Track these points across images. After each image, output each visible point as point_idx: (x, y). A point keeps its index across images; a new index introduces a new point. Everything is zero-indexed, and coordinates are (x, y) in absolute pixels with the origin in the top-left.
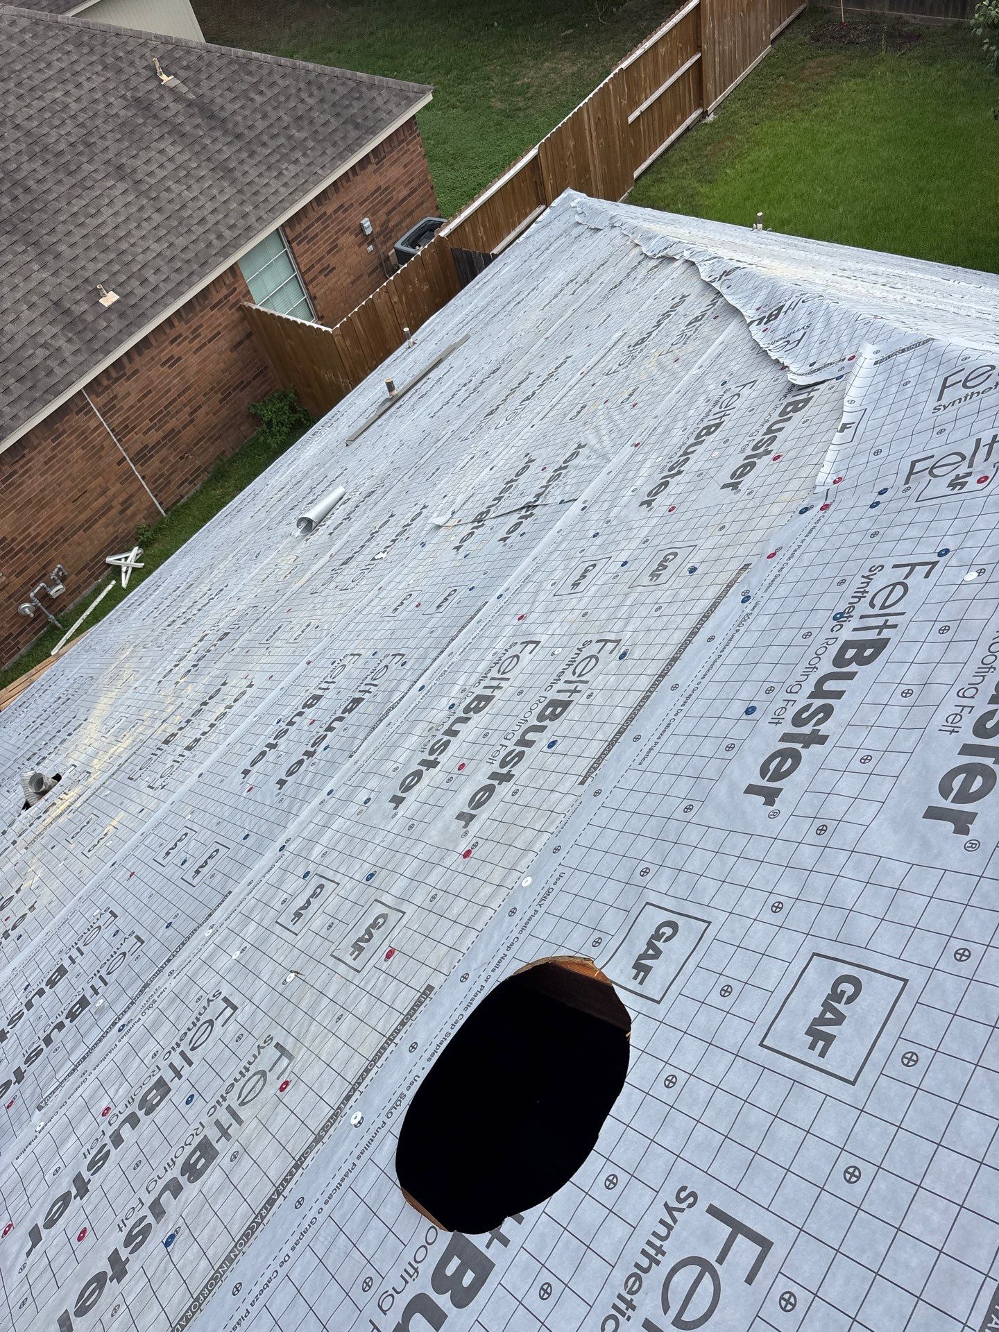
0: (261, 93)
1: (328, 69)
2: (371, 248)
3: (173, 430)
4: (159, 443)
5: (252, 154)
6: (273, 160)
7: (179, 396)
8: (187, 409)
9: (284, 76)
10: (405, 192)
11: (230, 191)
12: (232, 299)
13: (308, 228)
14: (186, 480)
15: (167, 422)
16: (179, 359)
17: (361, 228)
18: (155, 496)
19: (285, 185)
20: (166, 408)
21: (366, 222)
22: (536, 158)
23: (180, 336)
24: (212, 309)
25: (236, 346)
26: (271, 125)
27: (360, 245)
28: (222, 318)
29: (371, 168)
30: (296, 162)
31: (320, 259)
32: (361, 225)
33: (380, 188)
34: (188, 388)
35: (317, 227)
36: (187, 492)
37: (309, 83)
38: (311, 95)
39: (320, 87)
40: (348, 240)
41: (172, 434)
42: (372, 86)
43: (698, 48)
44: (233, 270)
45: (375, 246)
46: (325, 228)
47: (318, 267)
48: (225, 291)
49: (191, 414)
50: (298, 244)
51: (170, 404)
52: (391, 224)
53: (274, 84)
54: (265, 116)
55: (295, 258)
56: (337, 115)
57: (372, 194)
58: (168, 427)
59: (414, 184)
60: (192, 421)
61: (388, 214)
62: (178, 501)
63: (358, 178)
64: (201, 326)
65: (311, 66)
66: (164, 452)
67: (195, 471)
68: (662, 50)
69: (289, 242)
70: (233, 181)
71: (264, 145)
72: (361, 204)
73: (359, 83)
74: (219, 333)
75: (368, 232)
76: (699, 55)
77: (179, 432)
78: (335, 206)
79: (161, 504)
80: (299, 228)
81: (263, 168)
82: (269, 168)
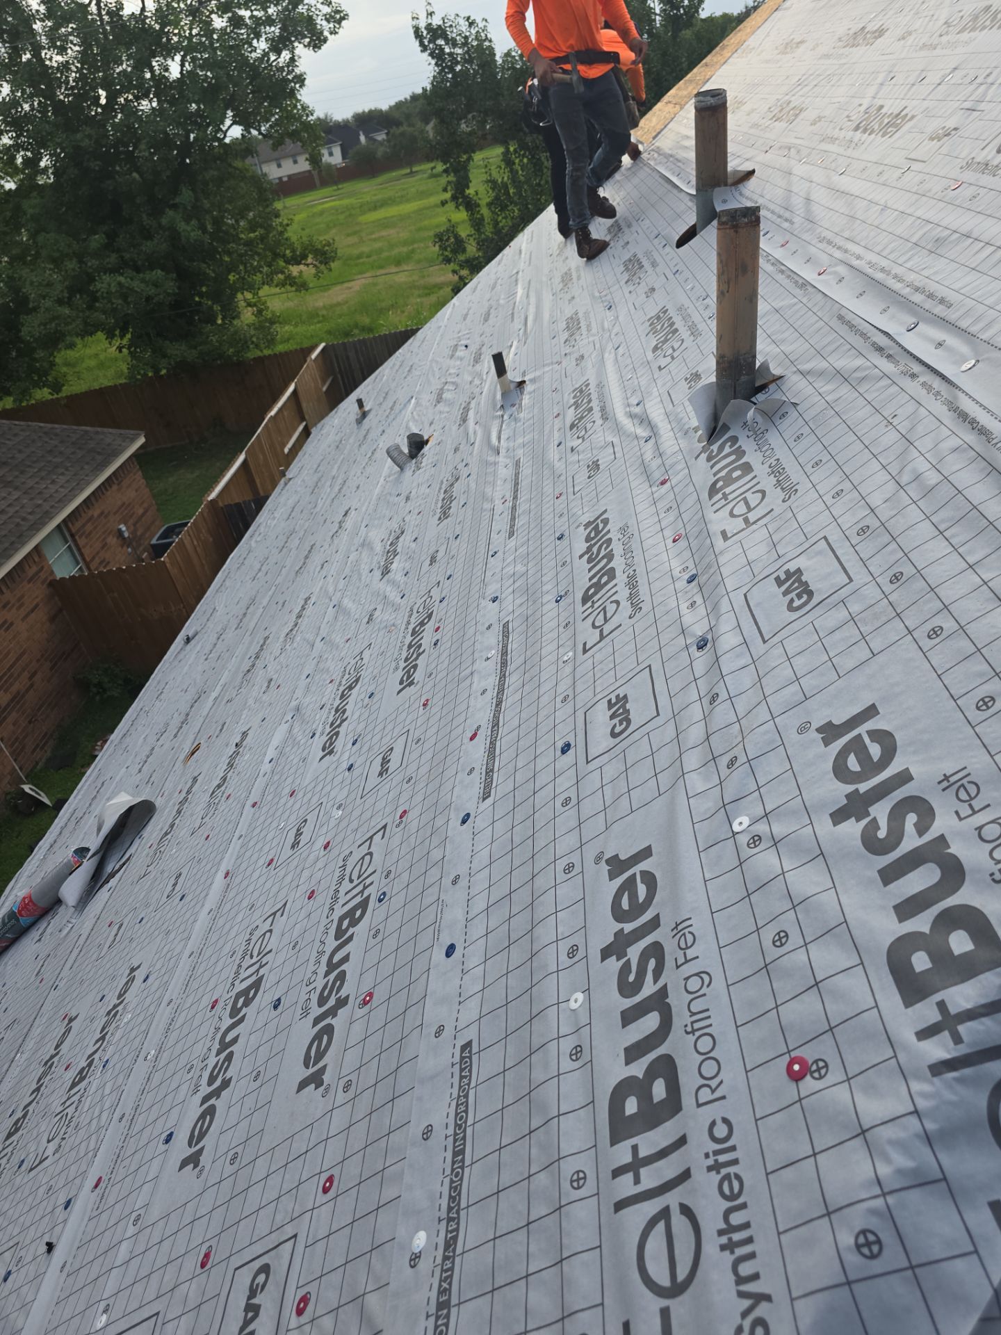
0: (9, 439)
1: (56, 426)
2: (130, 550)
3: (18, 693)
4: (8, 705)
5: (22, 472)
6: (43, 474)
7: (17, 660)
8: (26, 675)
9: (22, 430)
10: (141, 511)
11: (16, 494)
12: (43, 575)
13: (84, 525)
14: (38, 745)
15: (12, 685)
16: (12, 624)
17: (120, 532)
18: (15, 760)
19: (62, 487)
20: (9, 669)
21: (123, 528)
22: (245, 463)
23: (8, 603)
24: (29, 582)
25: (52, 619)
26: (28, 456)
27: (122, 547)
28: (35, 593)
29: (115, 487)
30: (63, 474)
31: (98, 553)
32: (120, 531)
33: (124, 504)
34: (23, 653)
35: (89, 527)
36: (41, 759)
37: (46, 433)
38: (51, 439)
39: (56, 435)
40: (112, 540)
41: (17, 698)
42: (97, 433)
43: (303, 419)
44: (37, 548)
45: (134, 549)
46: (95, 528)
47: (97, 560)
48: (35, 569)
49: (30, 678)
50: (80, 537)
51: (12, 666)
52: (139, 533)
53: (16, 435)
54: (20, 451)
55: (79, 549)
56: (80, 448)
57: (120, 508)
58: (14, 689)
59: (145, 505)
60: (32, 686)
61: (135, 525)
62: (35, 767)
63: (109, 493)
64: (23, 596)
65: (42, 425)
66: (14, 715)
67: (44, 737)
68: (285, 413)
69: (72, 536)
70: (16, 488)
71: (30, 466)
72: (115, 514)
73: (86, 432)
74: (37, 605)
75: (126, 535)
76: (304, 423)
77: (23, 696)
78: (96, 513)
79: (21, 769)
80: (78, 524)
81: (37, 480)
82: (42, 479)
